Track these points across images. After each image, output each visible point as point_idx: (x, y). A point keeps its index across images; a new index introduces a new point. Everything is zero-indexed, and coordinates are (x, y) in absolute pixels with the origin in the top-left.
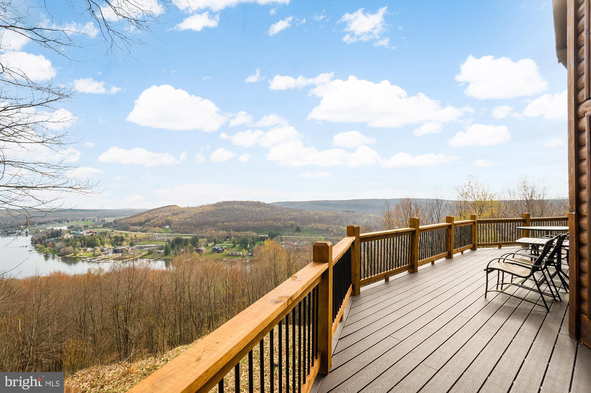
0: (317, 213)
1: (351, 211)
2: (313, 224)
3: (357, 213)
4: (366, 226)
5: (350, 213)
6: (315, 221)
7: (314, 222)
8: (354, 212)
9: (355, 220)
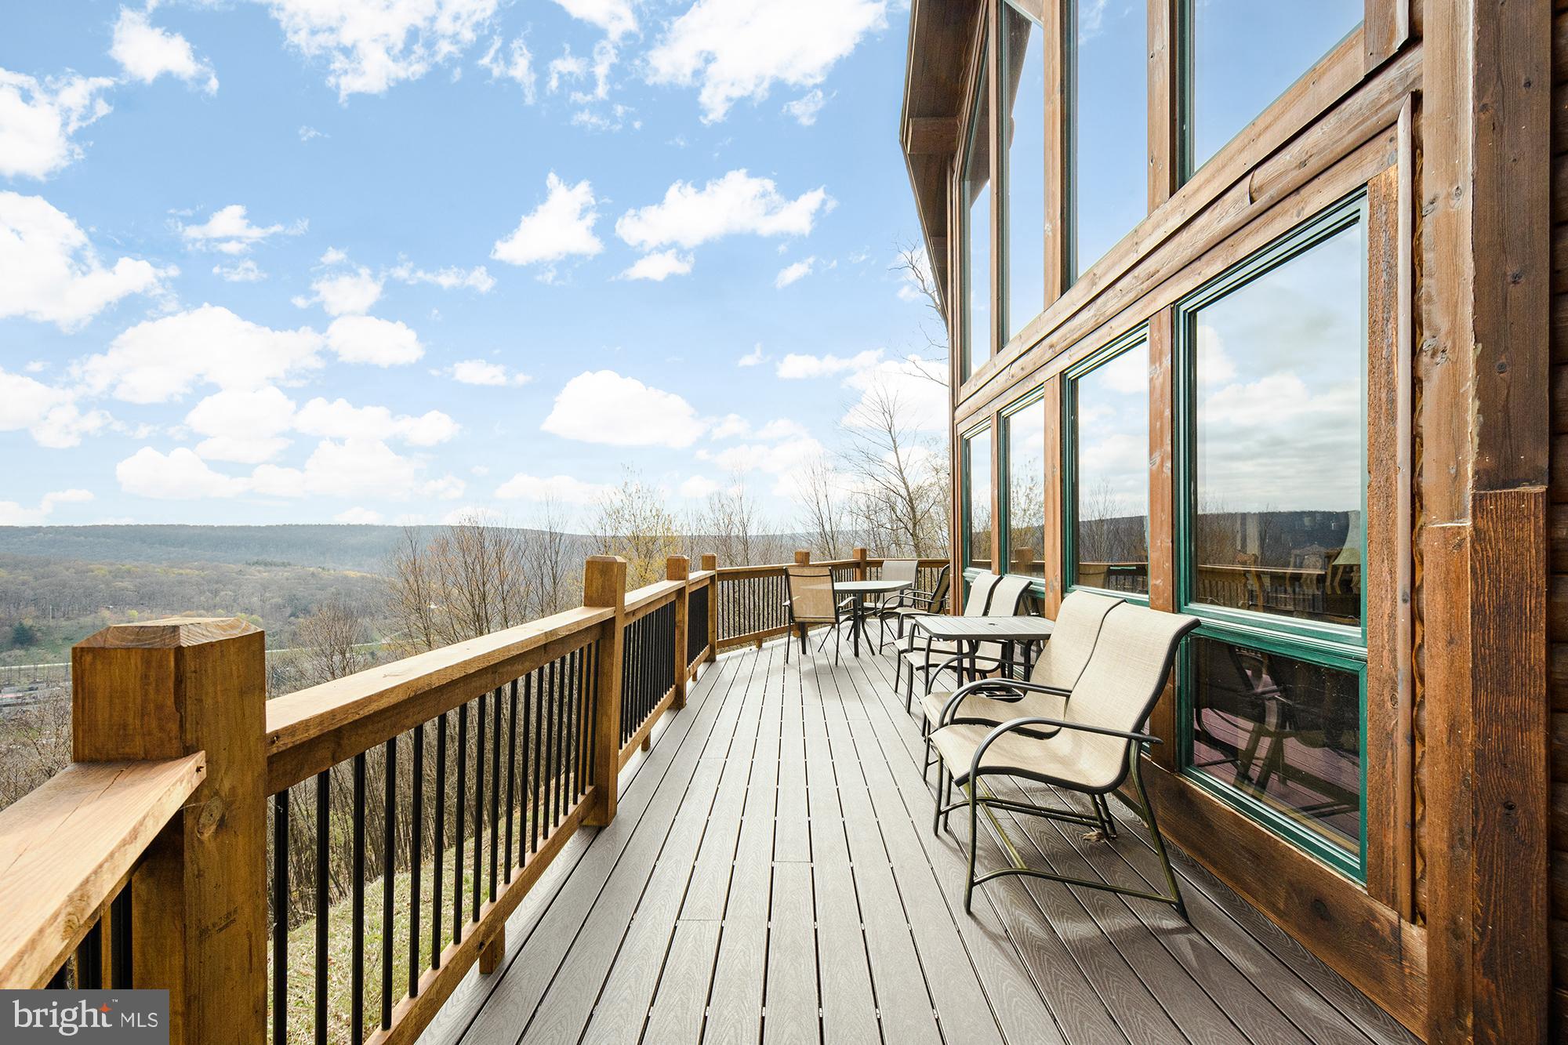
0: (129, 572)
1: (278, 559)
2: (106, 613)
3: (303, 567)
4: (333, 607)
5: (274, 568)
6: (117, 601)
7: (115, 604)
8: (289, 564)
9: (294, 592)
